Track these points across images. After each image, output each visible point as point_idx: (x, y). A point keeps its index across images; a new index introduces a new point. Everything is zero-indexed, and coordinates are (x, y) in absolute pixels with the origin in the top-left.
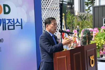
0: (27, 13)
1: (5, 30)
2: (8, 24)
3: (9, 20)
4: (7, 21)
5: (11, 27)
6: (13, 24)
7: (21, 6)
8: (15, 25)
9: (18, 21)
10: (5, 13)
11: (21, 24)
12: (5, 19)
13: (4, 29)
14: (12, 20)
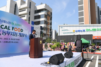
0: (28, 32)
3: (22, 34)
4: (21, 34)
5: (22, 36)
7: (27, 30)
9: (25, 35)
10: (21, 31)
13: (20, 36)
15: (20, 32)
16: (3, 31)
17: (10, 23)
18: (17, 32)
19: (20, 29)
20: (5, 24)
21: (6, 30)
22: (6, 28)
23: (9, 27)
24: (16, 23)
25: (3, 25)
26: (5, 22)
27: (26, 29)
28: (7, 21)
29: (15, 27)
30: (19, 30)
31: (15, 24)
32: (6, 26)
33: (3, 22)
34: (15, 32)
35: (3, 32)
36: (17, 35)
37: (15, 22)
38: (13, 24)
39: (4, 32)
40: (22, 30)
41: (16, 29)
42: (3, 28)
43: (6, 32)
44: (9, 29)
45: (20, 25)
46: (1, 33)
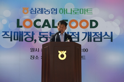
0: (121, 26)
1: (91, 41)
2: (94, 37)
3: (96, 33)
4: (93, 34)
6: (100, 37)
8: (103, 38)
11: (110, 37)
12: (91, 33)
13: (89, 40)
14: (100, 33)
15: (89, 30)
16: (40, 33)
17: (54, 11)
18: (79, 29)
19: (87, 22)
20: (43, 17)
21: (46, 29)
22: (46, 24)
23: (53, 21)
25: (39, 20)
26: (42, 13)
27: (111, 16)
28: (49, 8)
29: (68, 17)
31: (69, 11)
32: (46, 21)
33: (39, 12)
34: (73, 30)
35: (40, 35)
36: (78, 38)
37: (69, 7)
38: (64, 11)
39: (42, 34)
41: (74, 24)
42: (39, 27)
43: (48, 34)
44: (54, 27)
45: (85, 11)
46: (36, 37)
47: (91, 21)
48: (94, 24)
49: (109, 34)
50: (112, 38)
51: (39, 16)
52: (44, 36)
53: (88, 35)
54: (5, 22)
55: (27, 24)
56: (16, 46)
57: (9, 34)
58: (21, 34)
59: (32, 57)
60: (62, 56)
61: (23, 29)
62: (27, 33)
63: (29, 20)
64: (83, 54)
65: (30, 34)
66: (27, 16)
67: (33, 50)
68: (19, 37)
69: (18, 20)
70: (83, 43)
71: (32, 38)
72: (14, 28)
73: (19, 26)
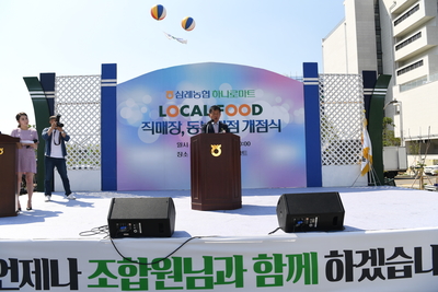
0: (290, 112)
2: (258, 127)
3: (260, 122)
4: (256, 123)
5: (261, 130)
6: (265, 126)
7: (280, 104)
8: (269, 127)
9: (273, 123)
10: (254, 114)
12: (254, 121)
13: (252, 131)
14: (265, 121)
15: (251, 117)
16: (189, 123)
17: (207, 94)
18: (238, 117)
19: (248, 107)
20: (192, 103)
21: (197, 118)
22: (196, 111)
23: (205, 107)
24: (230, 89)
25: (188, 107)
26: (190, 97)
27: (279, 100)
28: (199, 90)
29: (225, 102)
30: (244, 110)
31: (225, 94)
32: (196, 107)
33: (187, 96)
34: (231, 118)
35: (189, 125)
36: (238, 128)
37: (225, 88)
38: (219, 94)
39: (191, 124)
40: (257, 109)
41: (232, 111)
42: (188, 115)
43: (199, 124)
44: (206, 114)
45: (245, 94)
46: (184, 128)
47: (254, 106)
48: (257, 110)
49: (276, 122)
50: (279, 127)
51: (187, 101)
52: (193, 127)
53: (251, 124)
54: (145, 110)
55: (173, 111)
56: (159, 139)
57: (150, 125)
58: (165, 125)
59: (180, 154)
60: (216, 151)
61: (167, 119)
62: (172, 124)
63: (174, 107)
64: (242, 148)
65: (176, 125)
66: (172, 102)
67: (180, 145)
68: (162, 129)
69: (161, 107)
70: (244, 135)
71: (179, 130)
72: (156, 117)
73: (162, 115)
